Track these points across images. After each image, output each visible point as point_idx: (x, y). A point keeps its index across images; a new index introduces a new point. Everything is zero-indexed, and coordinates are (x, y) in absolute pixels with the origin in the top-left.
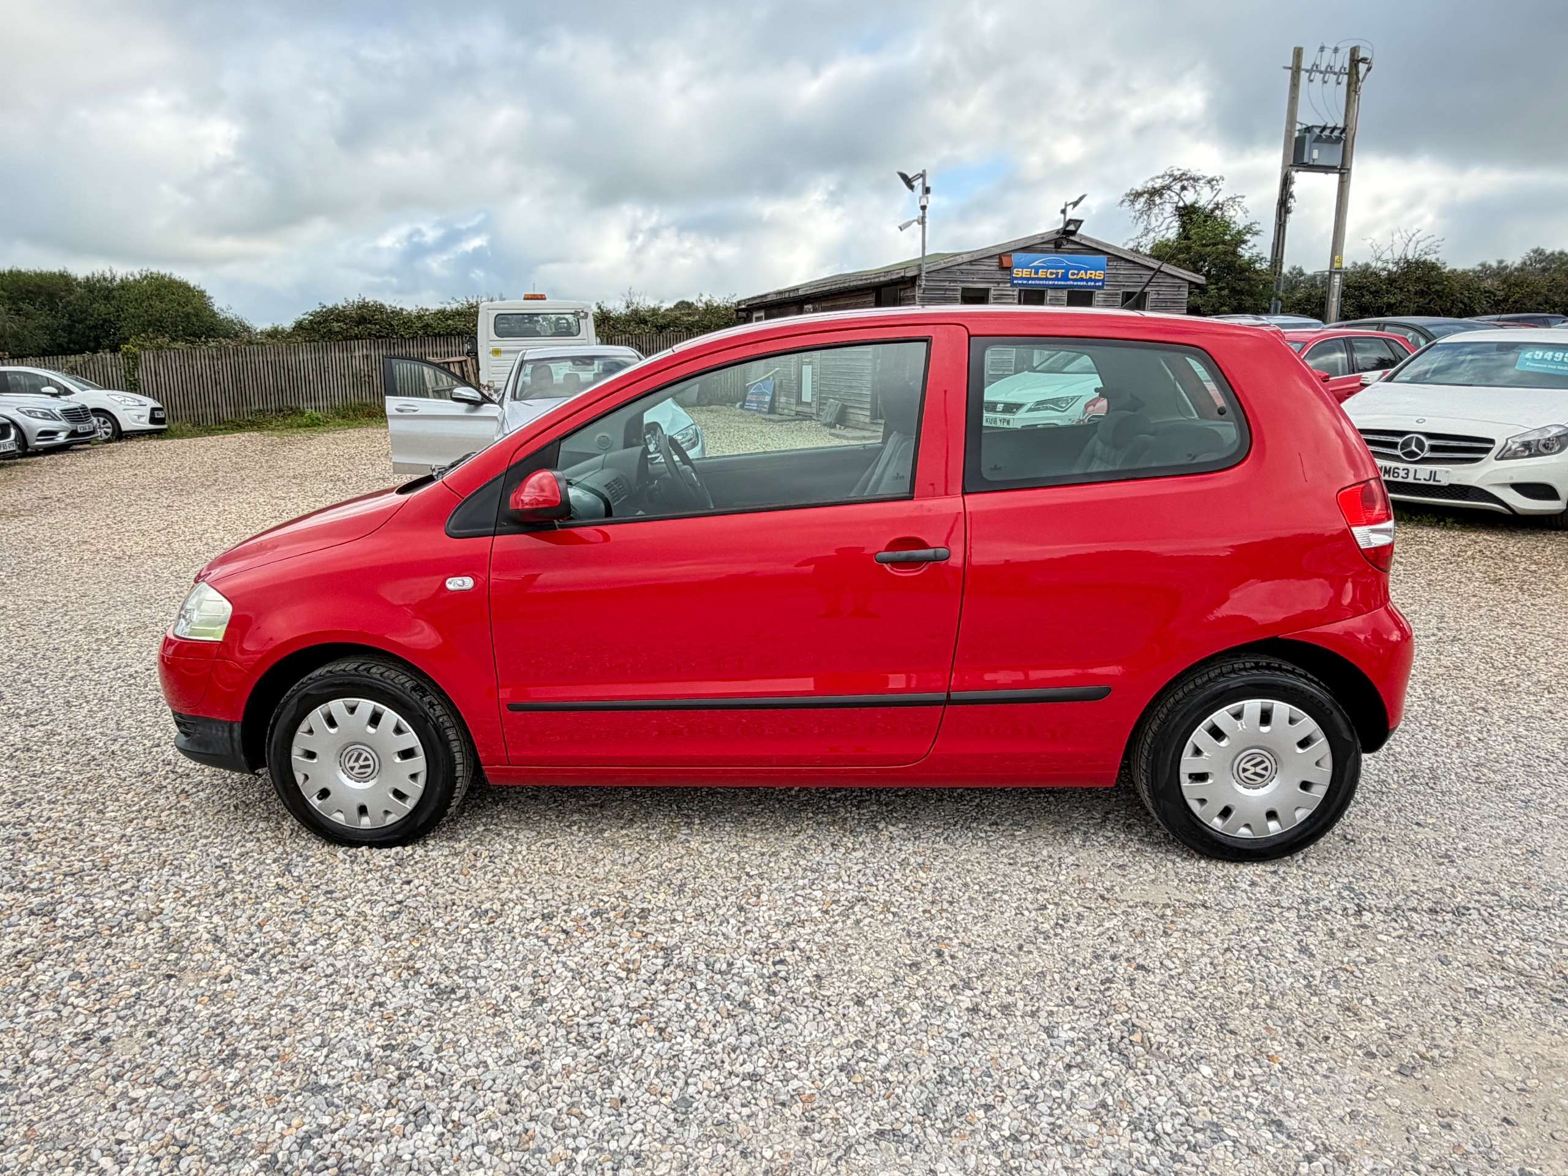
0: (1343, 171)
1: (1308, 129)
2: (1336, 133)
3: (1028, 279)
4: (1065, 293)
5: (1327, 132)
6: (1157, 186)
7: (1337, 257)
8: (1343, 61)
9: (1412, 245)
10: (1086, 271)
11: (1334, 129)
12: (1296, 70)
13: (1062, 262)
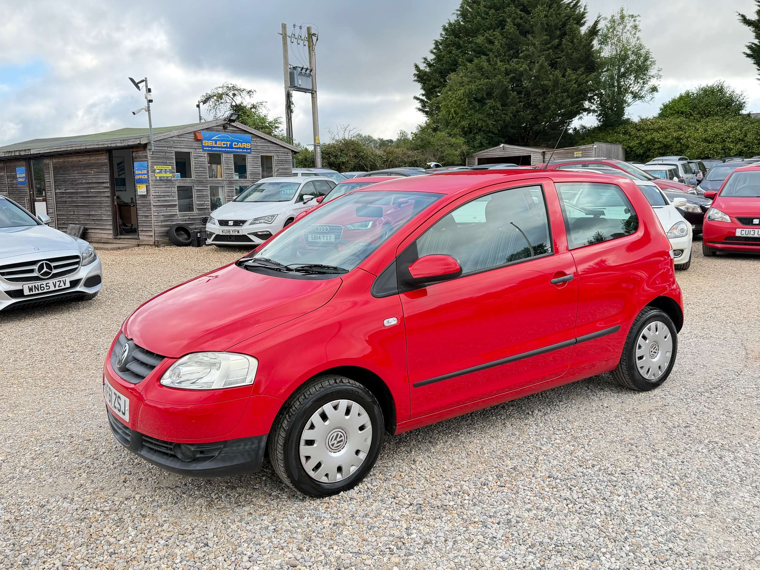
0: (313, 92)
1: (295, 68)
2: (308, 71)
3: (212, 147)
4: (232, 155)
5: (304, 71)
6: (220, 92)
7: (317, 137)
8: (304, 34)
9: (347, 132)
10: (241, 143)
11: (307, 69)
12: (284, 36)
13: (229, 138)
